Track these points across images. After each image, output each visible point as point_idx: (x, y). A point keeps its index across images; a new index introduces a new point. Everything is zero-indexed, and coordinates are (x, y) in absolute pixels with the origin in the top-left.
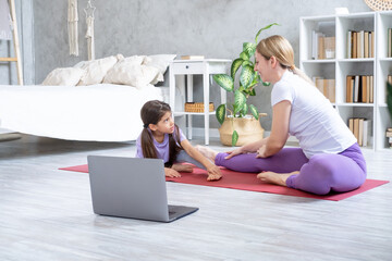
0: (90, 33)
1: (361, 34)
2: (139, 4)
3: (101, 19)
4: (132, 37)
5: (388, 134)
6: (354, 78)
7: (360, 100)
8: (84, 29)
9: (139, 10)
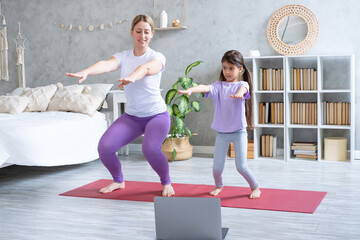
0: (21, 60)
1: (270, 71)
2: (70, 38)
3: (31, 49)
4: (63, 66)
5: (293, 148)
6: (264, 104)
7: (270, 121)
8: (14, 57)
9: (70, 43)
